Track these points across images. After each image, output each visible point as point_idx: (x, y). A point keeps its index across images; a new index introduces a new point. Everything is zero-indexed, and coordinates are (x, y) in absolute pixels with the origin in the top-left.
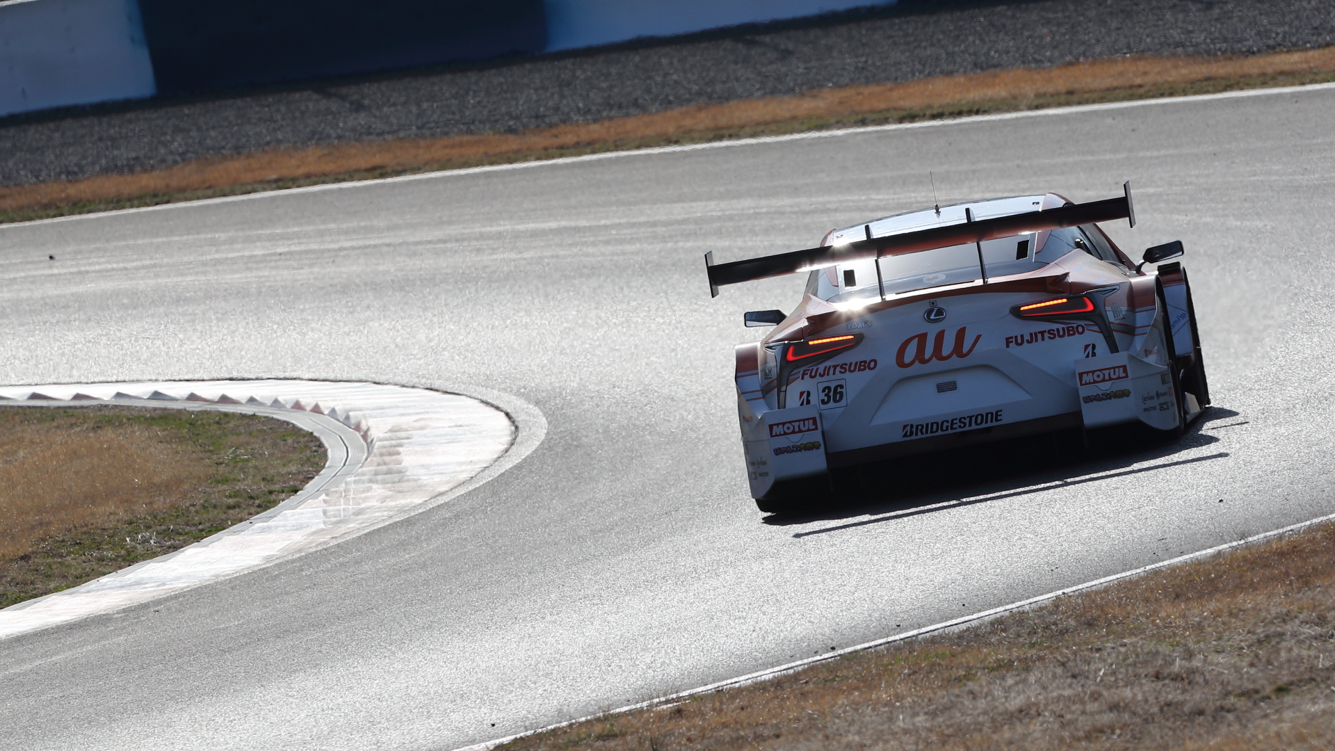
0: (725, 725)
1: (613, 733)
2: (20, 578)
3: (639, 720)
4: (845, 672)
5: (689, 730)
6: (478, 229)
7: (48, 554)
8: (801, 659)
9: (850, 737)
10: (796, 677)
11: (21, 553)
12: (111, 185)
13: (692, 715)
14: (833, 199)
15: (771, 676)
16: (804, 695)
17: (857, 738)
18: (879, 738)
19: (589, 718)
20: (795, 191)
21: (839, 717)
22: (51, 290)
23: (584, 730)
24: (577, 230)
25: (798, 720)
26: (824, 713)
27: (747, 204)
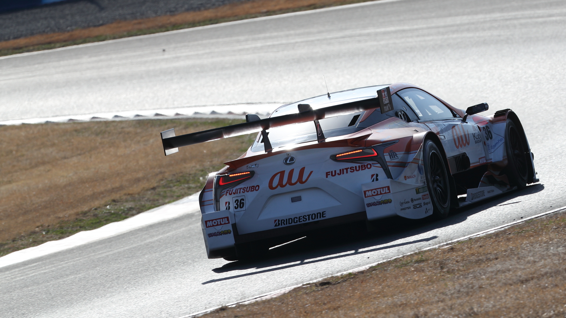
0: (473, 254)
1: (422, 260)
2: (152, 198)
3: (434, 253)
4: (527, 229)
5: (457, 257)
6: (358, 32)
7: (164, 186)
8: (507, 223)
9: (529, 258)
10: (504, 232)
11: (152, 186)
12: (190, 16)
13: (458, 250)
14: (519, 14)
15: (494, 231)
16: (508, 240)
17: (532, 258)
18: (542, 258)
19: (412, 253)
20: (502, 10)
21: (524, 249)
22: (164, 66)
23: (409, 259)
24: (404, 31)
25: (506, 251)
26: (517, 248)
27: (480, 17)
